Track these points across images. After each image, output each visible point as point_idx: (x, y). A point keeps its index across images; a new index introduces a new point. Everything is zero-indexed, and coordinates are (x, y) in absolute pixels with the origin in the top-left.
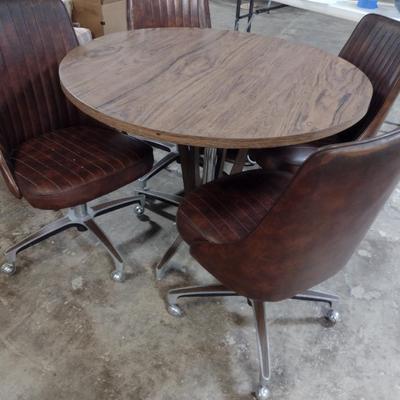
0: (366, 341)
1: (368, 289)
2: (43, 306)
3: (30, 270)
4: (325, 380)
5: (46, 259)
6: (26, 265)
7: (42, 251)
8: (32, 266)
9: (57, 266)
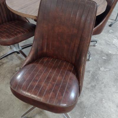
0: (105, 83)
1: (105, 68)
2: (7, 76)
3: (3, 66)
4: (92, 94)
5: (8, 62)
6: (2, 64)
7: (7, 60)
8: (4, 65)
9: (11, 64)
